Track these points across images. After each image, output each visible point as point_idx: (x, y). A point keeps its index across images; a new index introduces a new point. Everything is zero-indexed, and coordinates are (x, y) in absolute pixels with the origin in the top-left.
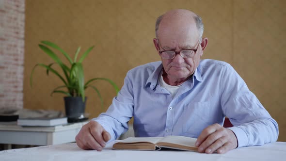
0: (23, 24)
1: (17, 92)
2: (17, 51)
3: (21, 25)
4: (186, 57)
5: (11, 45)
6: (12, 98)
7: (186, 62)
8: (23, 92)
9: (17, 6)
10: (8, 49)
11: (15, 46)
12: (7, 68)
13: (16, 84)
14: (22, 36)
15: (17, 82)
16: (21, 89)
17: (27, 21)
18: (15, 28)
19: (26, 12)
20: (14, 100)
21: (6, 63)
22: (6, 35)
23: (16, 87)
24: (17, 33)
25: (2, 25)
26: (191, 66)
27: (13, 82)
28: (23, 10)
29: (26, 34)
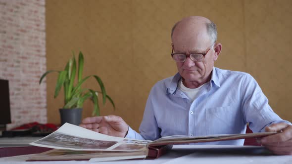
0: (44, 42)
1: (40, 108)
2: (39, 68)
3: (43, 43)
4: (196, 61)
5: (33, 63)
6: (36, 114)
7: (197, 65)
8: (46, 107)
9: (38, 25)
10: (29, 67)
11: (37, 64)
12: (29, 85)
13: (39, 100)
14: (44, 53)
15: (40, 98)
16: (44, 105)
17: (47, 39)
18: (36, 46)
19: (48, 31)
20: (38, 116)
21: (28, 81)
22: (28, 54)
23: (39, 103)
24: (38, 51)
25: (24, 44)
26: (202, 70)
27: (36, 98)
28: (44, 28)
29: (47, 52)
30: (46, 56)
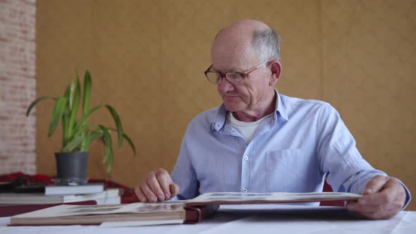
1: (27, 152)
2: (26, 94)
3: (31, 58)
5: (16, 87)
6: (19, 160)
8: (35, 151)
9: (25, 32)
10: (11, 92)
11: (23, 87)
12: (11, 118)
13: (25, 141)
14: (33, 73)
15: (26, 137)
16: (32, 147)
17: (38, 53)
18: (20, 63)
20: (23, 163)
21: (10, 112)
22: (9, 73)
23: (25, 145)
24: (25, 69)
25: (3, 59)
27: (21, 138)
28: (33, 37)
29: (37, 70)
30: (36, 78)
